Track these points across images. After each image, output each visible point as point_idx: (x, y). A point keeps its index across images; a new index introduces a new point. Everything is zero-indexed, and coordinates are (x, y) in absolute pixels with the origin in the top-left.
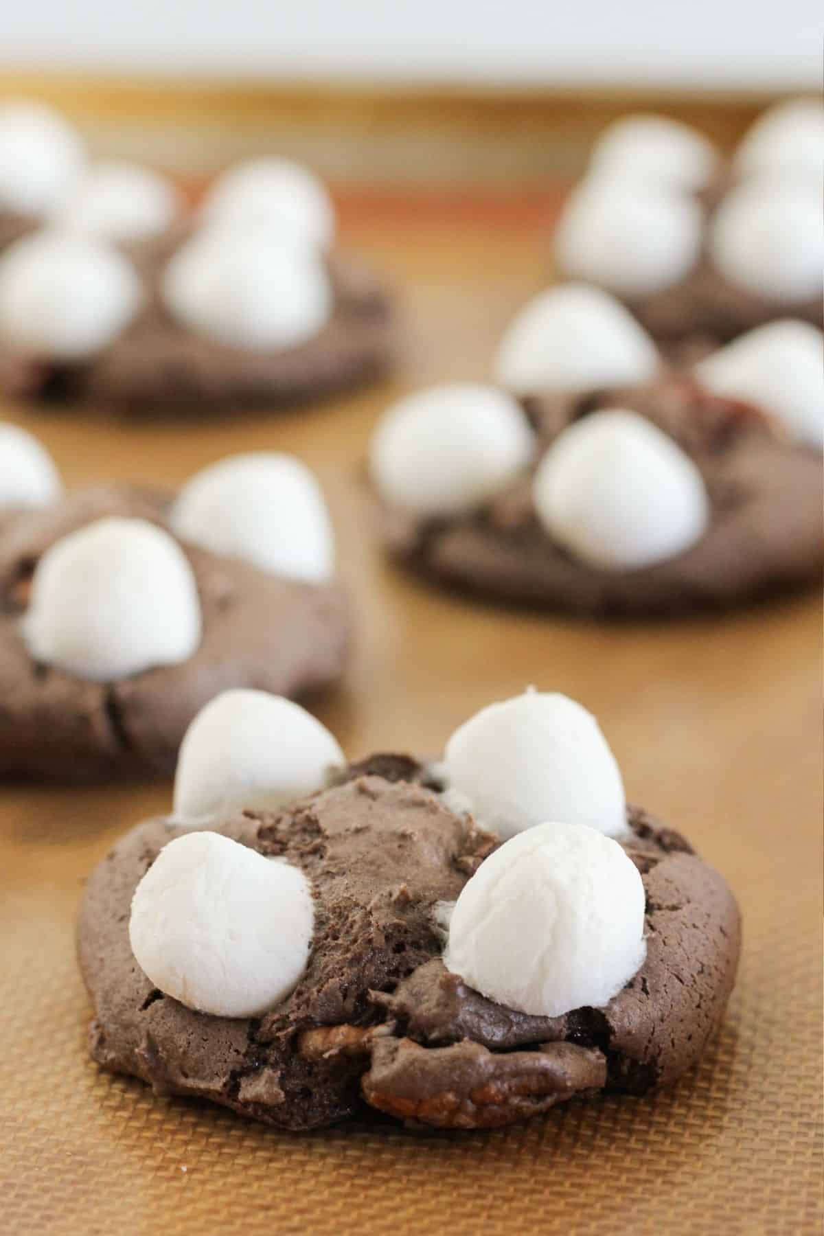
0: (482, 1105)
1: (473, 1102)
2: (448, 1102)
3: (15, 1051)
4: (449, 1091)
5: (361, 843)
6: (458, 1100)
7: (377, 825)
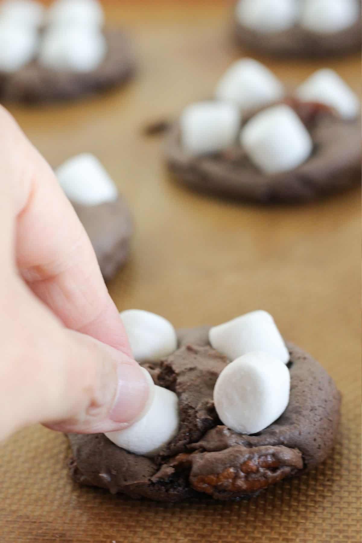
0: (248, 473)
1: (243, 472)
2: (231, 473)
3: (23, 476)
4: (230, 467)
5: (193, 375)
6: (235, 471)
7: (200, 367)
